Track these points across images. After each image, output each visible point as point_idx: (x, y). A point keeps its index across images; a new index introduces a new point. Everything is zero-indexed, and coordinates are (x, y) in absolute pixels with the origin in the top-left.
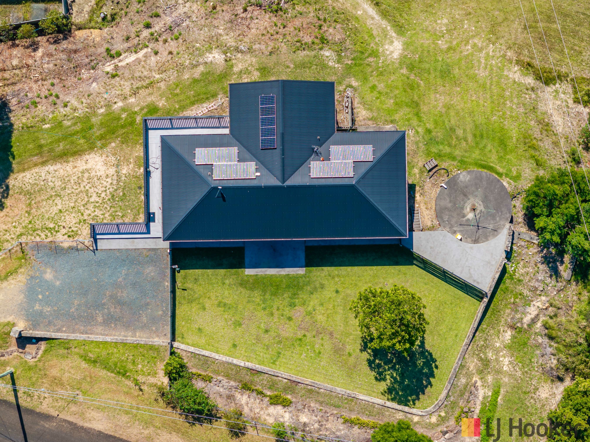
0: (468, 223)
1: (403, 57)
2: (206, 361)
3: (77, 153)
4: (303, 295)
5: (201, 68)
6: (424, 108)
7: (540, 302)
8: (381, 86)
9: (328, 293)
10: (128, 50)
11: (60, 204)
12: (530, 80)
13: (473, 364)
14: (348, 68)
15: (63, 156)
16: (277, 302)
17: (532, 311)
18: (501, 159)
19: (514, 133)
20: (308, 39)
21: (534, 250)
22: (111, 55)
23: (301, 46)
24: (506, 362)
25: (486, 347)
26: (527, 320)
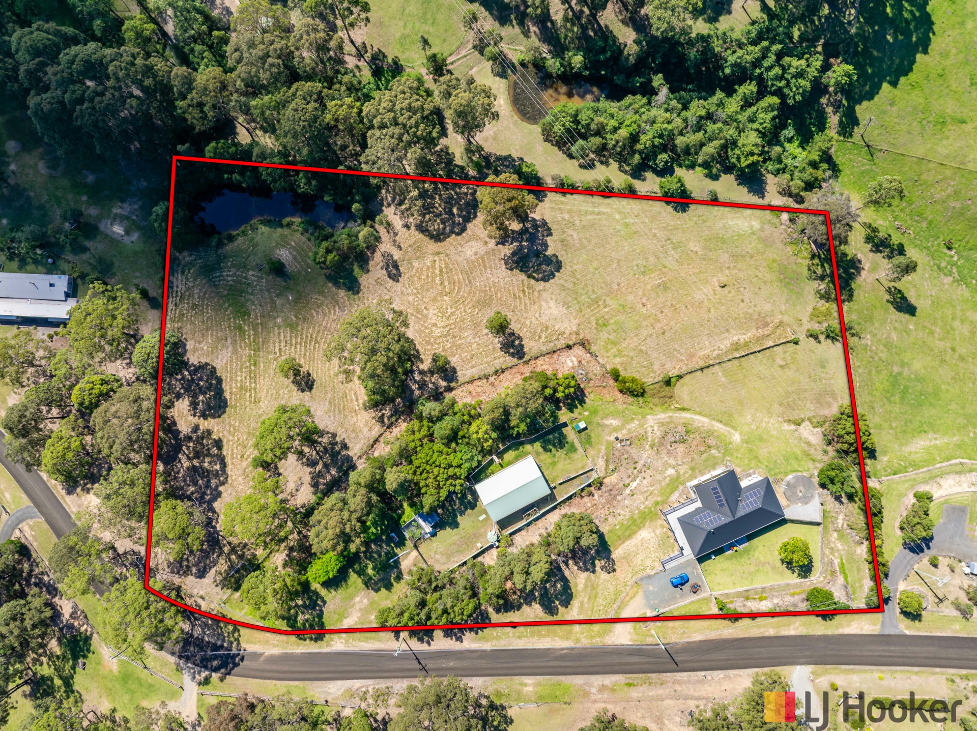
0: (801, 498)
1: (742, 439)
2: (727, 595)
3: (635, 533)
4: (751, 553)
5: (668, 479)
6: (760, 458)
7: (841, 517)
8: (739, 455)
9: (761, 548)
10: (632, 481)
11: (640, 557)
12: (793, 427)
13: (827, 552)
14: (724, 453)
15: (630, 537)
16: (743, 560)
17: (840, 521)
18: (799, 465)
19: (799, 452)
20: (703, 449)
21: (830, 497)
22: (626, 486)
23: (702, 453)
24: (839, 546)
25: (829, 543)
26: (840, 526)
